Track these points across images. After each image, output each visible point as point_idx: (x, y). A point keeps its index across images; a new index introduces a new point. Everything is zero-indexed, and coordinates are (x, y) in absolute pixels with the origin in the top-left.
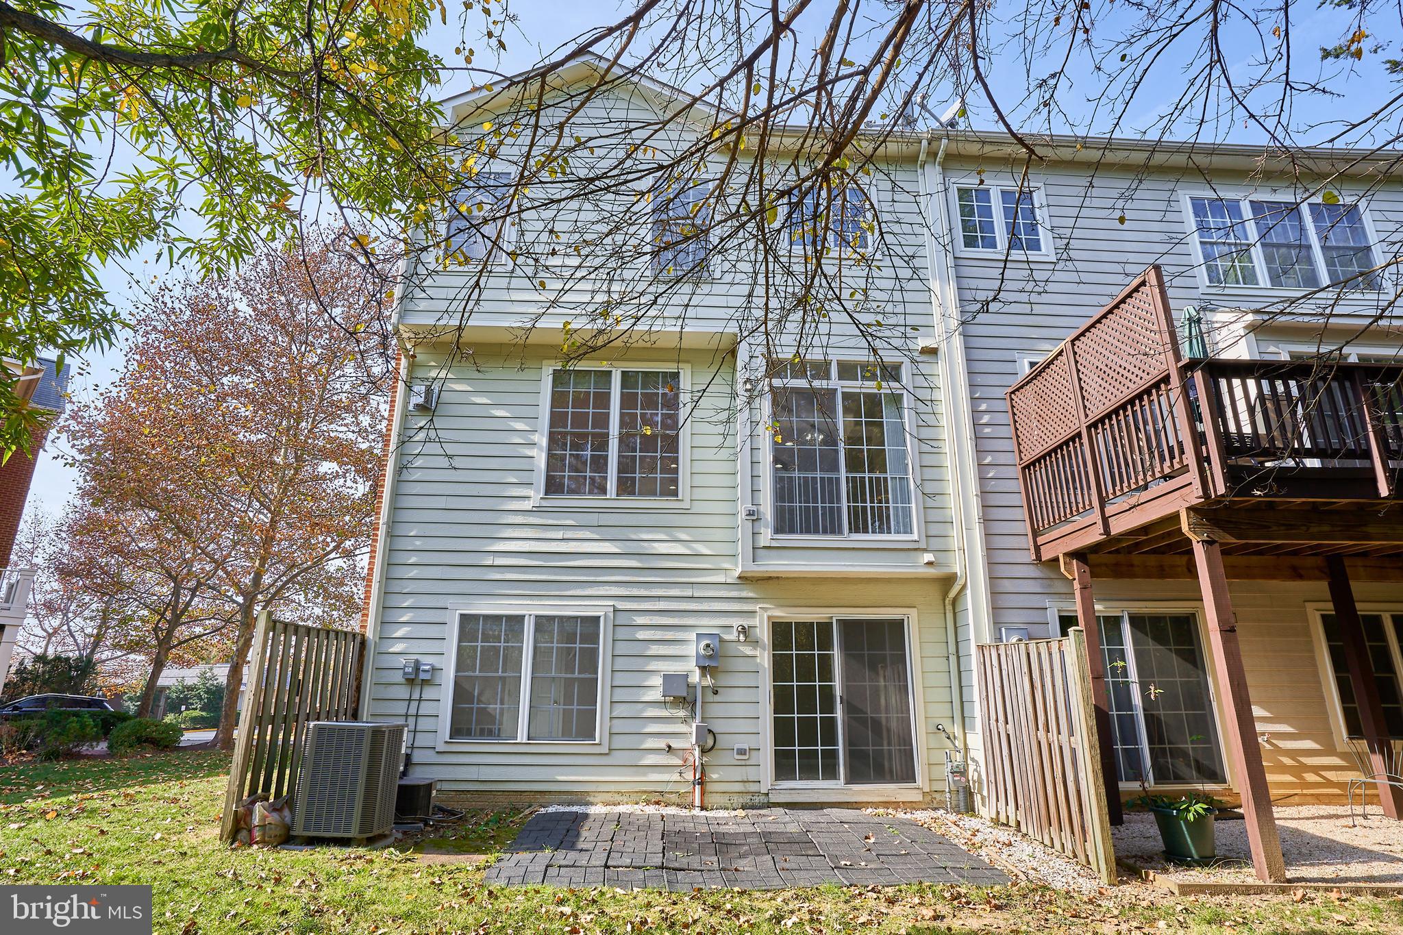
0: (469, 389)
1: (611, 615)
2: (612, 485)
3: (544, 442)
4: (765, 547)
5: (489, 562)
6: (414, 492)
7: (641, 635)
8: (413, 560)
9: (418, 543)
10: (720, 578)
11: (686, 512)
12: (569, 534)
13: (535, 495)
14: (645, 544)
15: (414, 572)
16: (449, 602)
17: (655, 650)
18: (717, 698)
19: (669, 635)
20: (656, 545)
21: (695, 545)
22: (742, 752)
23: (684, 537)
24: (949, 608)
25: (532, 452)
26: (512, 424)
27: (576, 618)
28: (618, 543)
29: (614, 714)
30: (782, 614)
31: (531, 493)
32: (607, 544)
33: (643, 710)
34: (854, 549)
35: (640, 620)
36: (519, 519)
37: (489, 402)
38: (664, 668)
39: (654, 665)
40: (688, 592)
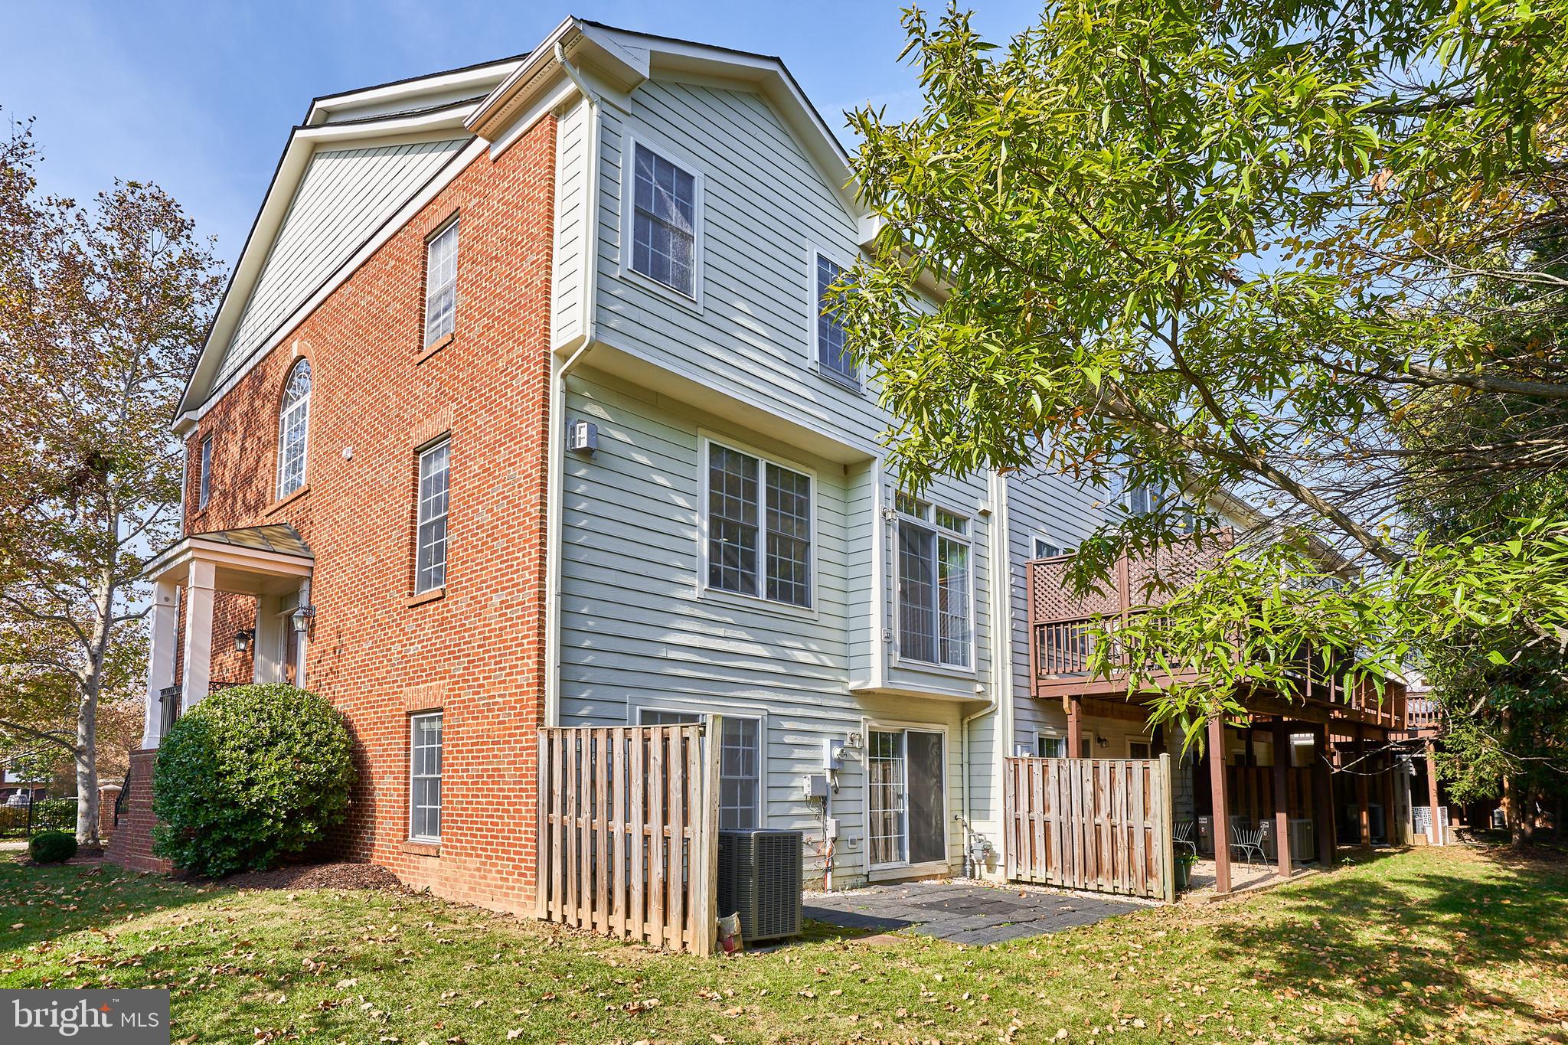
0: (629, 440)
1: (766, 718)
2: (762, 586)
3: (706, 526)
4: (895, 668)
5: (663, 655)
6: (581, 559)
7: (789, 739)
8: (587, 644)
9: (591, 623)
10: (838, 690)
11: (814, 623)
12: (730, 633)
13: (699, 586)
14: (788, 651)
15: (589, 659)
16: (627, 696)
17: (798, 753)
18: (838, 797)
19: (806, 740)
20: (795, 652)
21: (822, 657)
22: (853, 842)
23: (814, 647)
24: (966, 726)
25: (695, 535)
26: (673, 496)
27: (738, 720)
28: (768, 647)
29: (770, 813)
30: (876, 725)
31: (696, 582)
32: (760, 647)
33: (790, 809)
34: (942, 676)
35: (787, 725)
36: (686, 610)
37: (650, 463)
38: (809, 770)
39: (798, 768)
40: (818, 701)
